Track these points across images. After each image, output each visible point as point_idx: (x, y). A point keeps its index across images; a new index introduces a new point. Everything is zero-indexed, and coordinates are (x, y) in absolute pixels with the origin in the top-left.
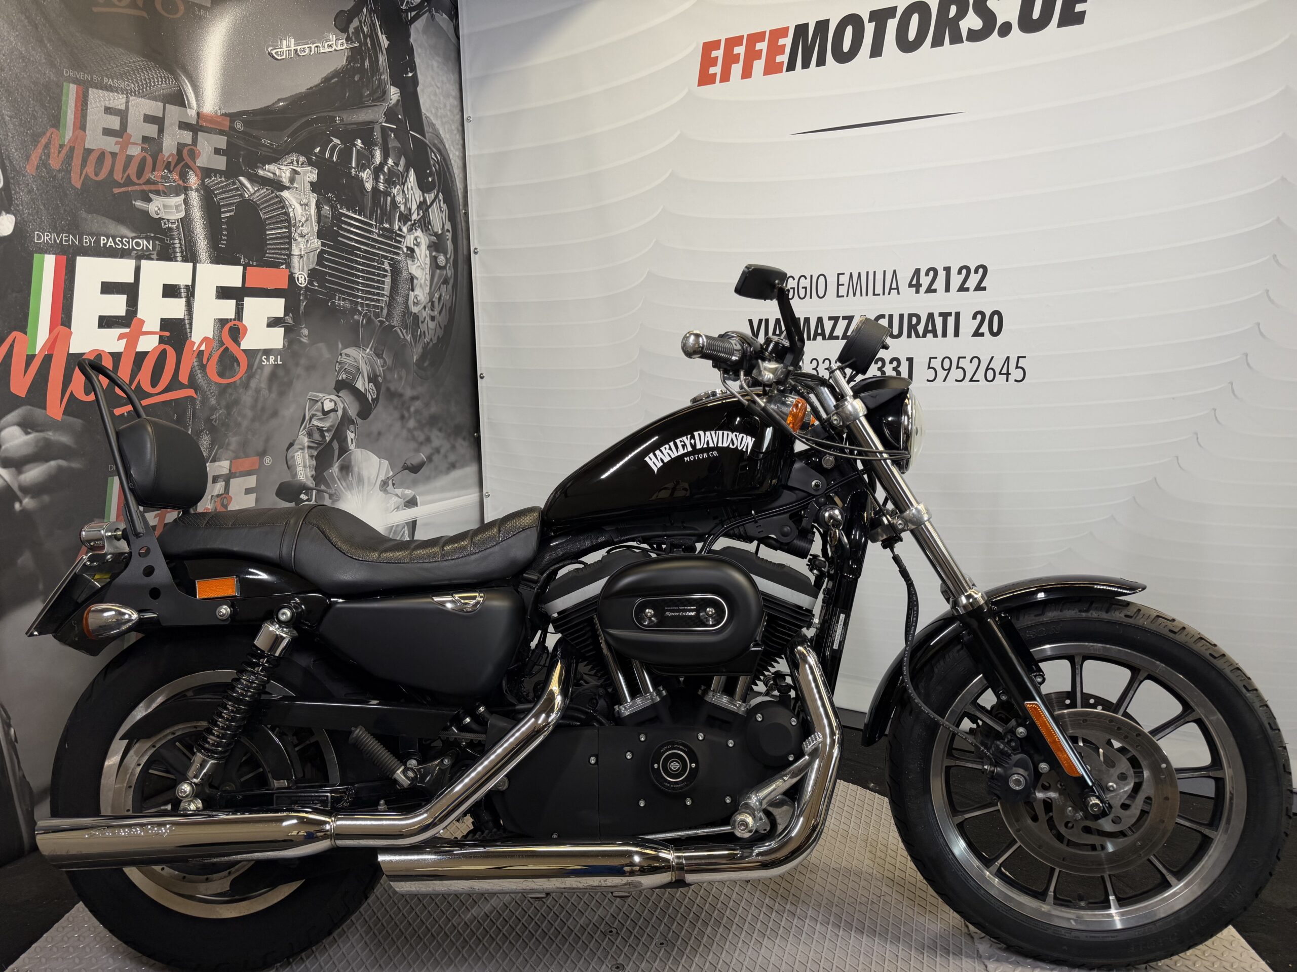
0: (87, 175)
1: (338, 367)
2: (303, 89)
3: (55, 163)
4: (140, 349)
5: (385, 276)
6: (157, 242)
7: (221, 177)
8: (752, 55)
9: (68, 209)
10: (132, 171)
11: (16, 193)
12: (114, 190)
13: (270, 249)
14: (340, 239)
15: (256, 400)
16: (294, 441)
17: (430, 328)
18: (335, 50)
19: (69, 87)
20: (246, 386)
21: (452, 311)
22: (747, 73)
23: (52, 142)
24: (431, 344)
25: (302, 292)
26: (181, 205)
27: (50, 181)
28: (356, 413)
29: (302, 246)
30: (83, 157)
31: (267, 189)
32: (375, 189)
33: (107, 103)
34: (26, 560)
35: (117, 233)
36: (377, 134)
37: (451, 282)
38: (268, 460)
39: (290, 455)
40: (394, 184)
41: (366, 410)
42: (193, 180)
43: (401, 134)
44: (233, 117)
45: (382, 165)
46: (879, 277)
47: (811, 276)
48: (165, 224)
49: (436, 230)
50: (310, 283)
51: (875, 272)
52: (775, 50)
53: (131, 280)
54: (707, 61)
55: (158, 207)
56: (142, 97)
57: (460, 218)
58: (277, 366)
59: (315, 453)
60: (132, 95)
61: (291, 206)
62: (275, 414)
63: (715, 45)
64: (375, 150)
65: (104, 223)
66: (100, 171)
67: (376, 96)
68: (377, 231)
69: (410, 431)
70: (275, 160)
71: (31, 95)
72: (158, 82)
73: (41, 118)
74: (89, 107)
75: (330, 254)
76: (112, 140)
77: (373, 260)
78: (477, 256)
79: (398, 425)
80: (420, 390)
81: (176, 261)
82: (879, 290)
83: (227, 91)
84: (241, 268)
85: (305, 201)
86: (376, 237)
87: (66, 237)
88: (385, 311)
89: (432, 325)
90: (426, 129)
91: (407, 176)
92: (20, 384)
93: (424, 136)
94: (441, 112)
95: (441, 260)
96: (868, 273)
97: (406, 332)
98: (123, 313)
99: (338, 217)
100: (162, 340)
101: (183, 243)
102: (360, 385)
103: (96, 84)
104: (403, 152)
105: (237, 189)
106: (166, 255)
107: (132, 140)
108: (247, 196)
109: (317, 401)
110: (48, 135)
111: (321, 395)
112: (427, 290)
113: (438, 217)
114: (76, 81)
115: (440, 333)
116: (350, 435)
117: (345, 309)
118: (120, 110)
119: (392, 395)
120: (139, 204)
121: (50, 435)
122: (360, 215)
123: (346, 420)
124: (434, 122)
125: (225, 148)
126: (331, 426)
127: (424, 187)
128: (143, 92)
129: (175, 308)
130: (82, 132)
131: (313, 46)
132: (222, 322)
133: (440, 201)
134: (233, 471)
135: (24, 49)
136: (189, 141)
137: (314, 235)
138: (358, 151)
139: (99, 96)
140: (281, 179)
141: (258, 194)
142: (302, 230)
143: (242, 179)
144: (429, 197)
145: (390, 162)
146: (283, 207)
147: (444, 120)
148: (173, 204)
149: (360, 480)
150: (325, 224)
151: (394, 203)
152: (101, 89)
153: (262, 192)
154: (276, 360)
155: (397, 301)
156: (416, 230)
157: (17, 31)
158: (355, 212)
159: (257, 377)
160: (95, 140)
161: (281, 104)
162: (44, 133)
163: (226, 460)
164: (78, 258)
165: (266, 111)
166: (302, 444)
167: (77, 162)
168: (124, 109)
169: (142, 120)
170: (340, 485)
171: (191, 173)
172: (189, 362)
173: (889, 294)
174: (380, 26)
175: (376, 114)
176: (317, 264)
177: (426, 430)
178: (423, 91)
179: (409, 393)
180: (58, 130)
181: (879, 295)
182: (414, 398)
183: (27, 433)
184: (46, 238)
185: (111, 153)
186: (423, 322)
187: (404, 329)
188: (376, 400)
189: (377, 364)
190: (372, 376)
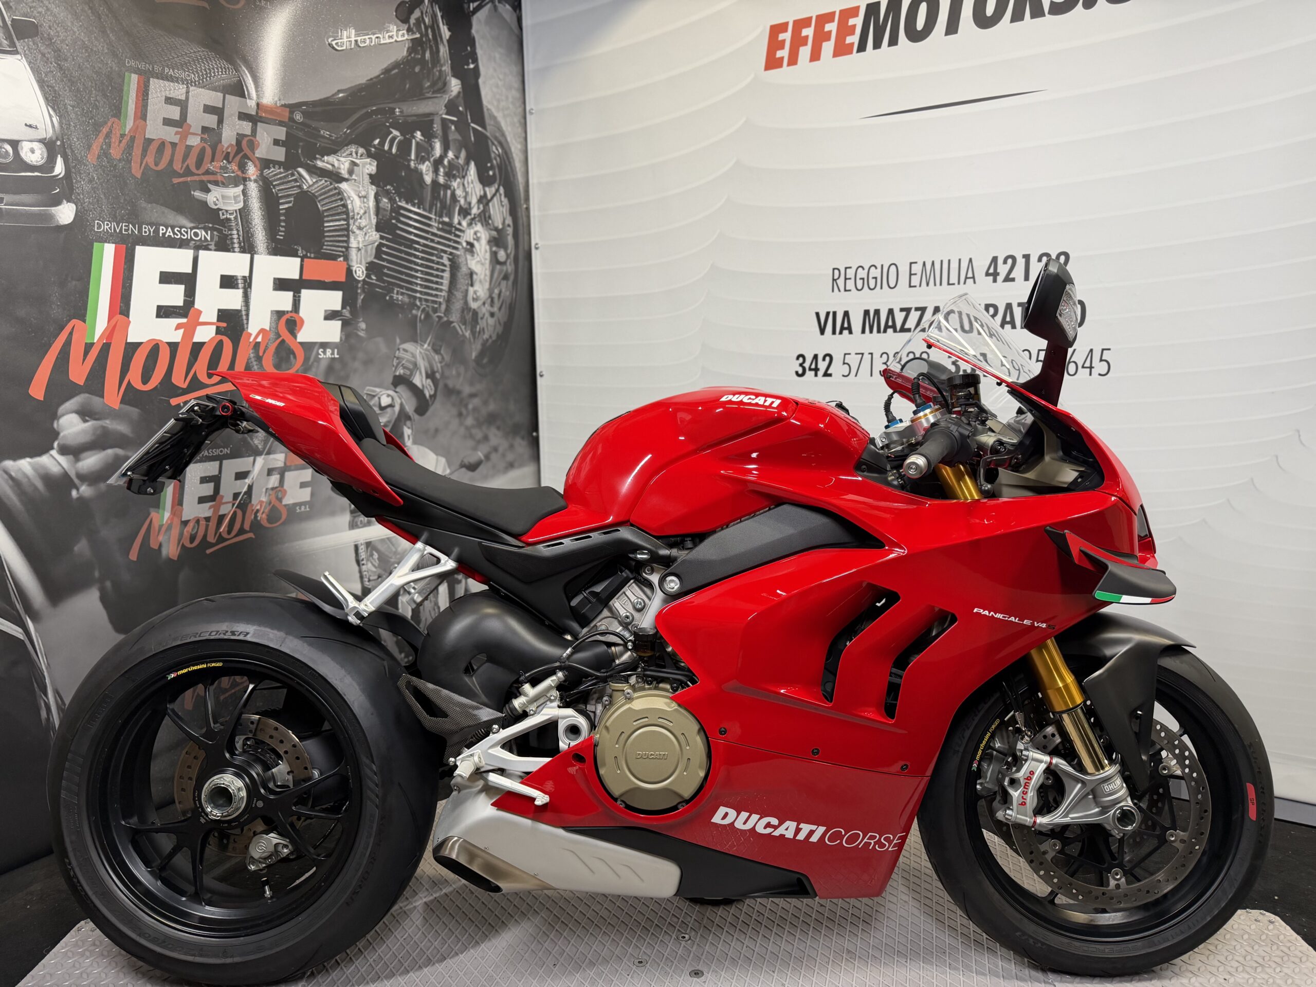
0: (147, 164)
1: (395, 362)
2: (363, 80)
3: (116, 152)
4: (197, 338)
5: (443, 271)
6: (215, 233)
7: (279, 168)
8: (821, 36)
9: (127, 198)
10: (192, 161)
11: (77, 182)
12: (173, 180)
13: (328, 241)
14: (398, 232)
17: (489, 326)
18: (396, 41)
19: (130, 77)
21: (512, 308)
22: (815, 56)
23: (113, 132)
24: (490, 341)
25: (360, 285)
26: (239, 195)
27: (110, 171)
28: (413, 408)
29: (360, 239)
30: (143, 147)
31: (326, 181)
32: (435, 183)
33: (167, 92)
34: (82, 547)
35: (175, 223)
36: (437, 127)
37: (512, 278)
40: (455, 177)
41: (423, 406)
42: (252, 170)
43: (462, 126)
44: (292, 108)
45: (442, 158)
46: (954, 266)
47: (882, 266)
48: (223, 215)
49: (496, 225)
50: (368, 276)
51: (949, 261)
52: (845, 30)
53: (189, 270)
54: (774, 44)
55: (215, 197)
56: (202, 87)
57: (521, 213)
58: (333, 359)
60: (192, 86)
61: (349, 198)
63: (782, 27)
64: (435, 142)
65: (163, 213)
66: (160, 162)
67: (436, 88)
68: (436, 225)
69: (467, 428)
70: (333, 152)
71: (94, 85)
72: (218, 72)
73: (103, 107)
74: (150, 97)
75: (388, 247)
76: (173, 130)
77: (432, 254)
78: (538, 251)
79: (455, 422)
80: (479, 387)
81: (234, 252)
82: (954, 279)
83: (287, 82)
84: (298, 260)
85: (363, 193)
86: (435, 231)
87: (125, 226)
88: (443, 307)
89: (491, 321)
90: (488, 120)
91: (467, 169)
92: (78, 373)
93: (484, 127)
94: (503, 104)
95: (502, 255)
96: (942, 261)
97: (465, 328)
98: (181, 304)
99: (397, 210)
100: (218, 331)
101: (241, 233)
102: (418, 380)
103: (157, 74)
104: (464, 144)
105: (296, 180)
106: (223, 245)
107: (191, 131)
108: (305, 187)
109: (374, 396)
110: (109, 124)
111: (378, 390)
112: (487, 285)
113: (499, 212)
114: (138, 71)
115: (500, 329)
116: (407, 431)
117: (403, 303)
118: (180, 100)
119: (450, 392)
120: (198, 194)
121: (107, 423)
122: (419, 208)
123: (403, 417)
124: (496, 114)
125: (284, 138)
126: (389, 422)
127: (485, 180)
128: (203, 82)
129: (232, 300)
130: (143, 122)
131: (373, 37)
132: (279, 314)
133: (500, 195)
134: (288, 464)
135: (87, 39)
136: (248, 131)
137: (372, 227)
138: (417, 143)
139: (160, 86)
140: (339, 171)
141: (316, 186)
142: (360, 223)
143: (301, 170)
144: (490, 191)
145: (451, 155)
146: (341, 199)
147: (506, 112)
148: (232, 195)
150: (383, 217)
151: (453, 195)
152: (162, 79)
153: (321, 183)
154: (333, 353)
155: (455, 295)
156: (476, 224)
157: (80, 21)
158: (413, 205)
159: (314, 370)
160: (155, 130)
161: (341, 95)
162: (106, 123)
163: (281, 453)
164: (138, 248)
165: (324, 102)
167: (137, 152)
168: (184, 99)
169: (202, 110)
171: (250, 163)
172: (245, 354)
173: (965, 283)
174: (442, 17)
175: (436, 107)
176: (376, 257)
177: (484, 428)
178: (484, 83)
179: (467, 390)
180: (119, 120)
181: (954, 284)
182: (473, 396)
183: (85, 421)
184: (105, 227)
185: (171, 143)
186: (482, 318)
187: (463, 325)
188: (433, 396)
189: (435, 360)
190: (429, 372)
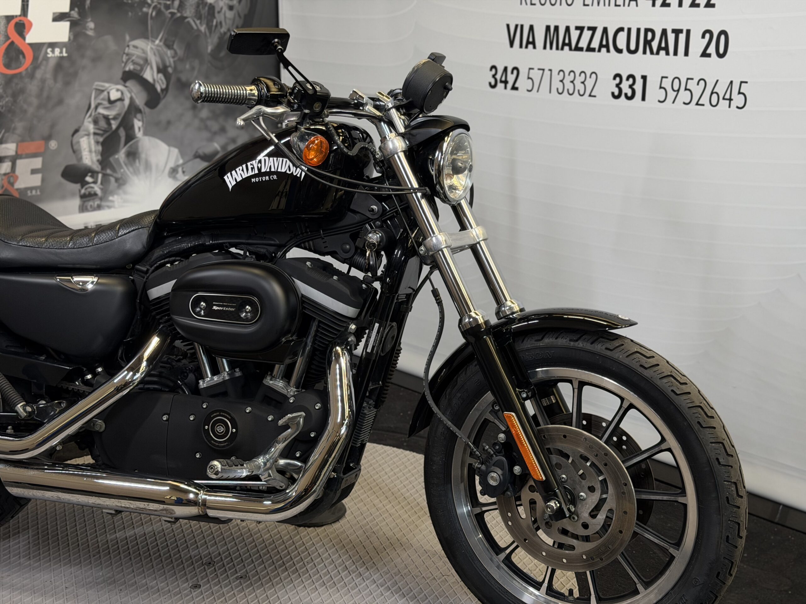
1: (125, 58)
15: (41, 90)
16: (80, 127)
17: (227, 18)
20: (32, 76)
24: (228, 35)
28: (144, 102)
38: (53, 144)
39: (74, 141)
41: (154, 99)
58: (62, 58)
59: (101, 139)
62: (60, 102)
69: (202, 120)
79: (189, 115)
89: (230, 14)
102: (149, 75)
109: (103, 91)
111: (107, 85)
116: (137, 124)
119: (183, 85)
123: (133, 109)
126: (118, 115)
132: (9, 18)
134: (19, 153)
149: (148, 166)
159: (43, 68)
163: (13, 142)
166: (87, 130)
170: (126, 170)
173: (629, 5)
181: (620, 6)
186: (219, 12)
187: (198, 19)
188: (165, 91)
189: (167, 55)
190: (161, 66)
